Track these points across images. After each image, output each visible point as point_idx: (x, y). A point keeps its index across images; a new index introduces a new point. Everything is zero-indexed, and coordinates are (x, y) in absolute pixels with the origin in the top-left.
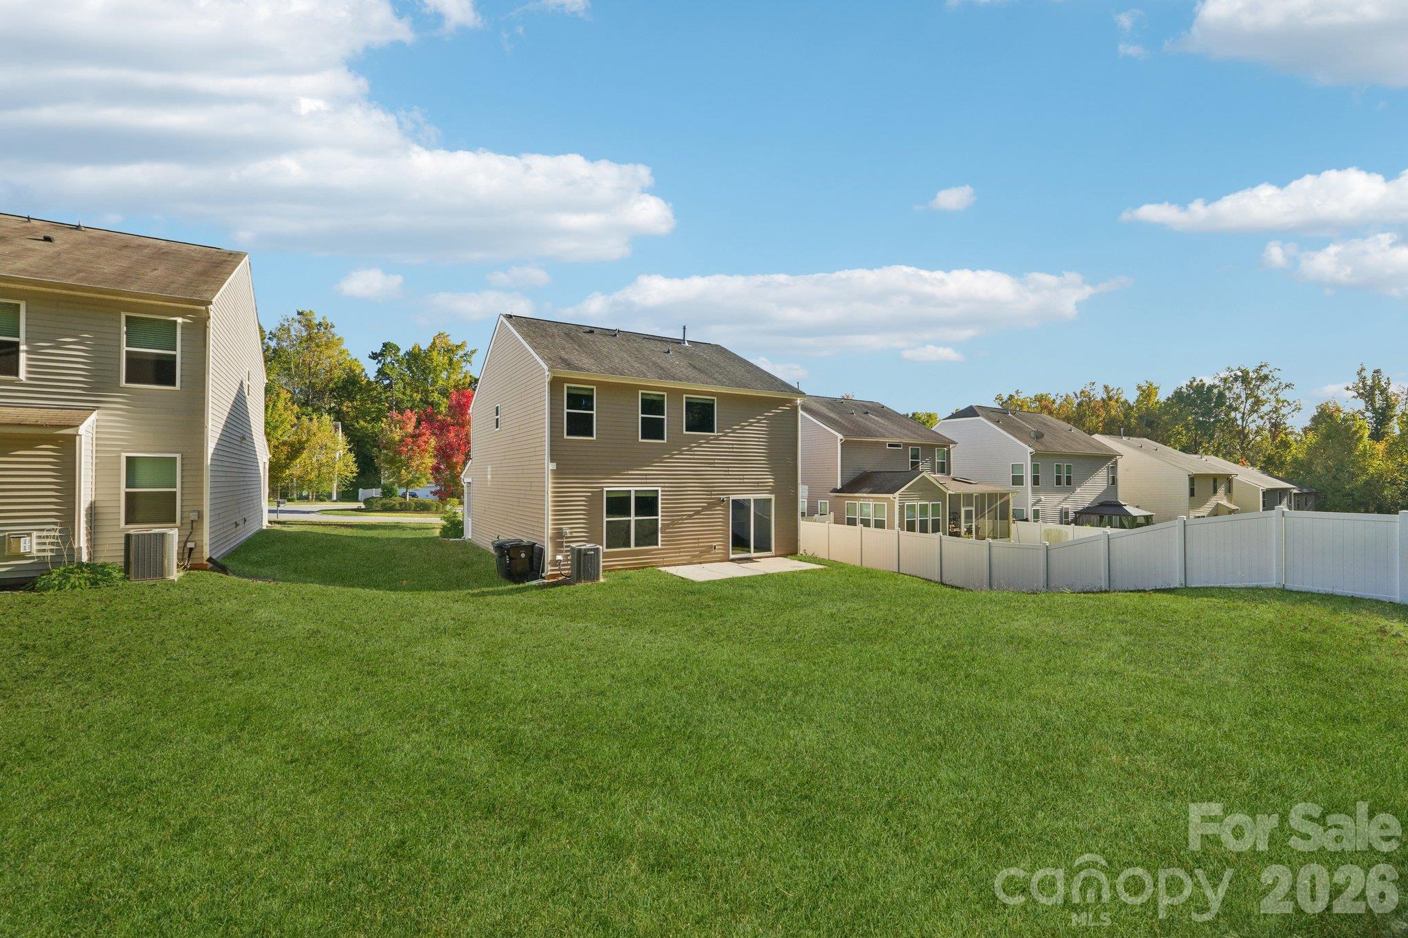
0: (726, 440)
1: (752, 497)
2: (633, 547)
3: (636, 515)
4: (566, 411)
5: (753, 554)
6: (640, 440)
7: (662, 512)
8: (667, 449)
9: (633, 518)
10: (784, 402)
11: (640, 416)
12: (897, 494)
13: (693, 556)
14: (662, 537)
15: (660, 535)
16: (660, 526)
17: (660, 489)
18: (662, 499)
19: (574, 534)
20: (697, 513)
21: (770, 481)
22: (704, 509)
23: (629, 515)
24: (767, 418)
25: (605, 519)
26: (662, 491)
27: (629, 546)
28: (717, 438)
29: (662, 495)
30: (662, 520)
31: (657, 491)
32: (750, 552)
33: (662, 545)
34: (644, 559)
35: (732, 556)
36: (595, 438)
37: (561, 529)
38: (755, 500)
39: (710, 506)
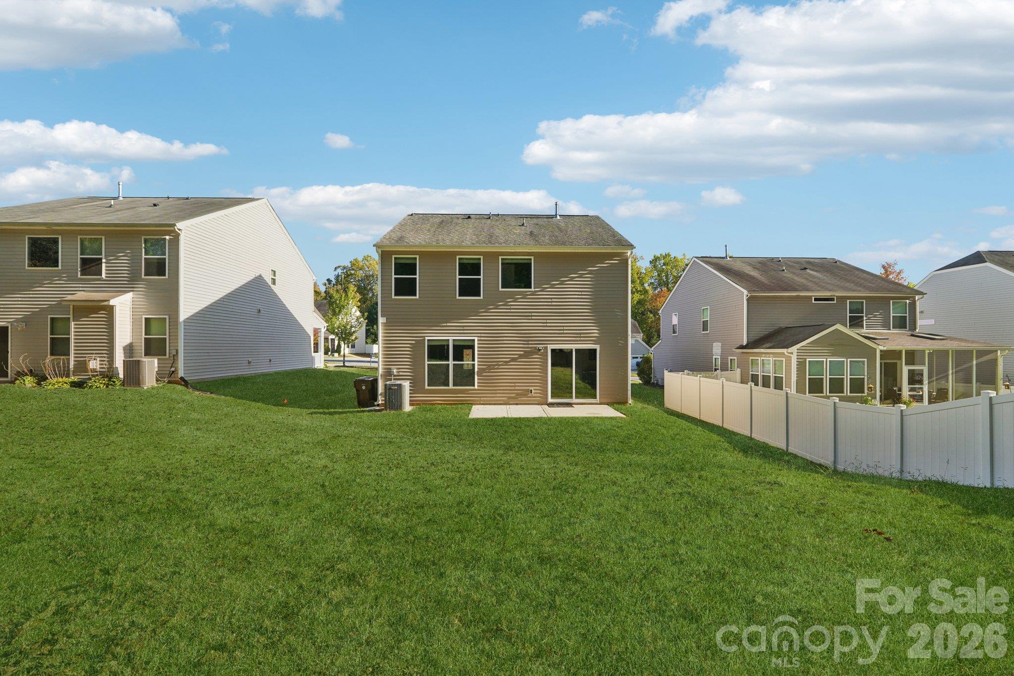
0: (543, 295)
1: (574, 347)
2: (451, 386)
3: (454, 359)
4: (394, 276)
5: (574, 400)
6: (458, 297)
7: (478, 358)
8: (485, 305)
9: (451, 362)
10: (610, 256)
11: (458, 277)
12: (794, 349)
13: (509, 398)
14: (478, 379)
15: (476, 377)
16: (476, 370)
17: (476, 339)
18: (478, 347)
19: (401, 374)
20: (513, 360)
21: (595, 332)
22: (521, 356)
23: (448, 359)
24: (591, 272)
25: (427, 363)
26: (478, 340)
27: (448, 386)
28: (533, 293)
29: (478, 344)
30: (478, 365)
31: (474, 340)
32: (571, 397)
33: (478, 386)
34: (461, 397)
35: (550, 400)
36: (417, 297)
37: (390, 369)
38: (576, 350)
39: (527, 354)
